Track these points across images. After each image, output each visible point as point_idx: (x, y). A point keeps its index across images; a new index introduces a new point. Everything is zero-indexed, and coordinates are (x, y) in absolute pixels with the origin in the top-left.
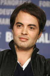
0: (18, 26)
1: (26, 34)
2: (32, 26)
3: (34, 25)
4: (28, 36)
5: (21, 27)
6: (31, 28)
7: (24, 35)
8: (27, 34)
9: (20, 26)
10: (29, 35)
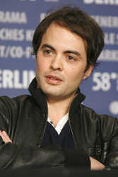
0: (44, 52)
1: (59, 69)
2: (71, 55)
3: (77, 53)
4: (62, 73)
5: (51, 54)
6: (70, 58)
7: (55, 70)
8: (61, 68)
9: (48, 52)
10: (65, 72)
